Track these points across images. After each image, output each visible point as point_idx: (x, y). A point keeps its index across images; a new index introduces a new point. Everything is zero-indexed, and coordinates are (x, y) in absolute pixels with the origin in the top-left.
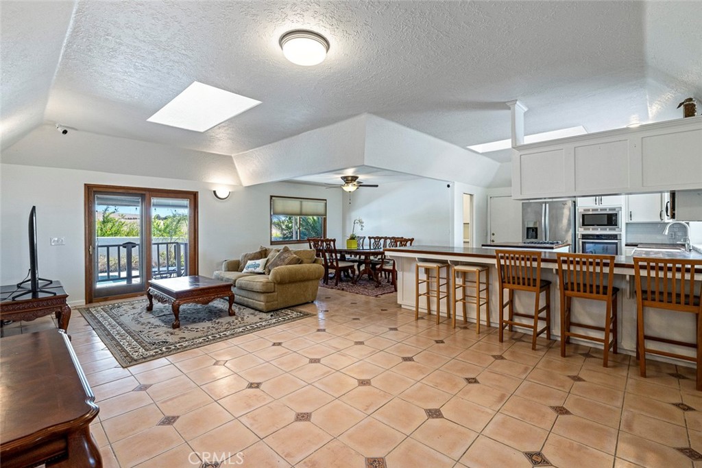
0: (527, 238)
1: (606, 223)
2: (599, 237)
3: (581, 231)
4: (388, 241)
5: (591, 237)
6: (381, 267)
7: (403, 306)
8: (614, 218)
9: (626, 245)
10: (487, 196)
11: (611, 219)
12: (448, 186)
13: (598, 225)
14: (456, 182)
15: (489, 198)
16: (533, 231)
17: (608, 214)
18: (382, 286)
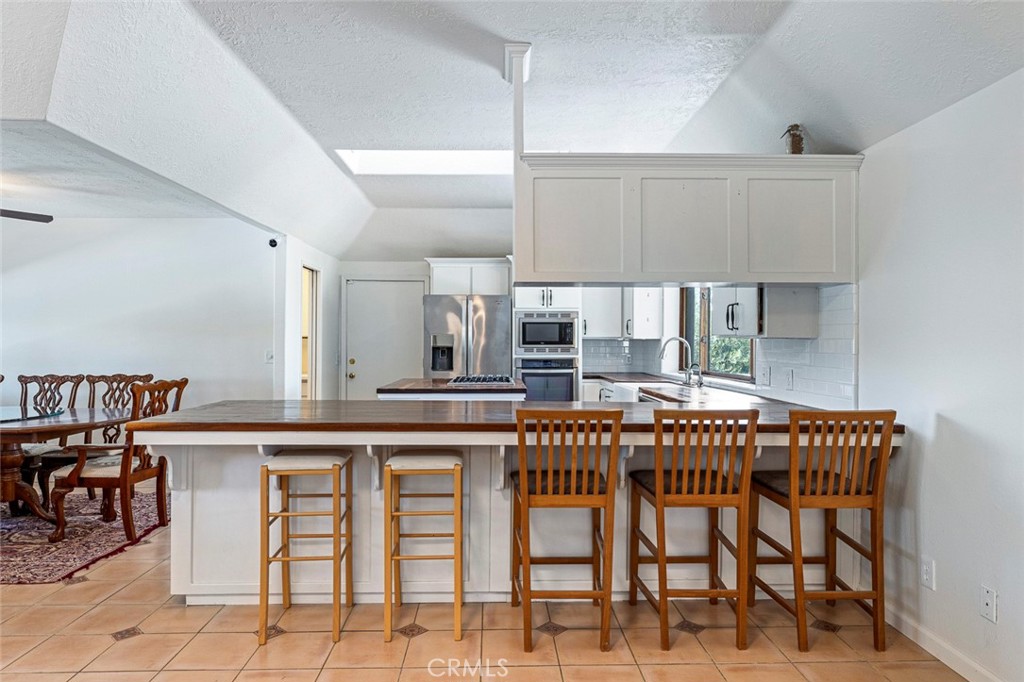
0: (434, 368)
1: (557, 340)
2: (547, 363)
3: (519, 353)
4: (102, 388)
5: (536, 365)
6: (77, 471)
7: (190, 600)
8: (568, 331)
9: (584, 377)
10: (340, 277)
11: (563, 333)
12: (273, 243)
13: (546, 343)
14: (289, 237)
15: (344, 282)
16: (443, 352)
17: (560, 324)
18: (74, 533)
